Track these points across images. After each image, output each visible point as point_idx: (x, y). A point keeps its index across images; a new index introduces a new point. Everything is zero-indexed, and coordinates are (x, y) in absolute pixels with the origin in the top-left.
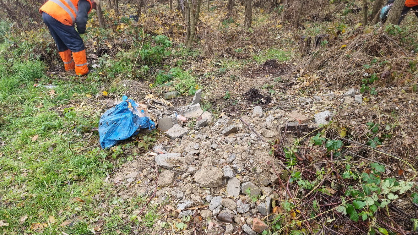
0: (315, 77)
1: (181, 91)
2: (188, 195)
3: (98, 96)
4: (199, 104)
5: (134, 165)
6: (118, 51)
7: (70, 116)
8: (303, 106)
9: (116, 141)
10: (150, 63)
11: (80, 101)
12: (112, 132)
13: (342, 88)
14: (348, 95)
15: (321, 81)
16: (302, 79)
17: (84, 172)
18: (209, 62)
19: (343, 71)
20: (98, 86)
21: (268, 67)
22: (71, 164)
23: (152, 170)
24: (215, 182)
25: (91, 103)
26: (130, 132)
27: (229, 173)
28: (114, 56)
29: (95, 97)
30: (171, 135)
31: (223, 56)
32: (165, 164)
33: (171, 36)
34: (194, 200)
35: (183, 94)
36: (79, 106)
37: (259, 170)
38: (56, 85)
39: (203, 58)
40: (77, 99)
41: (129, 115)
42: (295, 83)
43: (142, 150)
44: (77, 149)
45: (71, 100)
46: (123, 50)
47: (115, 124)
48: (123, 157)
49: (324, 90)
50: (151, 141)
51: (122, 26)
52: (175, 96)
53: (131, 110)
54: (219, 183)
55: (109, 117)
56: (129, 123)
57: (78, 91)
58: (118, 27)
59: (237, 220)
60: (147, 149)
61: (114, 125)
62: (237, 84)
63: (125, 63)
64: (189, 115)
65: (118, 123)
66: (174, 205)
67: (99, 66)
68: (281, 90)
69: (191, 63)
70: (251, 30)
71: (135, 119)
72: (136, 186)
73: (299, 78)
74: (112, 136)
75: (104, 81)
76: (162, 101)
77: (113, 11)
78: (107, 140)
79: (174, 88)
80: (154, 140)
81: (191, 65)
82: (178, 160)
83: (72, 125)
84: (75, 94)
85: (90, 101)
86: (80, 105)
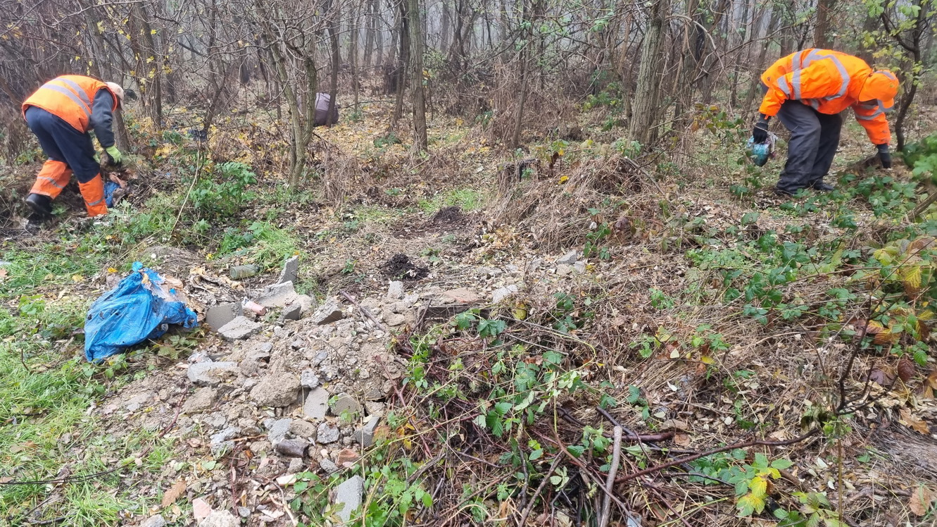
0: (512, 232)
1: (266, 264)
2: (233, 420)
3: (97, 277)
4: (290, 281)
5: (145, 383)
6: (151, 196)
7: (31, 309)
8: (482, 281)
9: (117, 346)
10: (213, 217)
11: (58, 289)
12: (109, 331)
13: (555, 250)
14: (564, 263)
15: (524, 240)
16: (491, 237)
17: (45, 402)
18: (331, 212)
19: (559, 221)
20: (99, 261)
21: (444, 219)
22: (22, 390)
23: (179, 390)
24: (284, 396)
25: (81, 292)
26: (144, 328)
27: (310, 380)
28: (142, 205)
29: (90, 280)
30: (228, 334)
31: (361, 202)
32: (204, 378)
33: (267, 167)
34: (242, 427)
35: (270, 269)
36: (55, 296)
37: (364, 373)
38: (11, 260)
39: (320, 206)
40: (53, 284)
41: (144, 298)
42: (478, 244)
43: (167, 360)
44: (37, 364)
45: (40, 288)
46: (160, 194)
47: (117, 314)
48: (127, 373)
49: (527, 255)
50: (186, 345)
51: (167, 149)
52: (253, 272)
53: (148, 287)
54: (290, 398)
55: (106, 303)
56: (143, 311)
57: (58, 270)
58: (158, 152)
59: (312, 453)
60: (176, 358)
61: (114, 316)
62: (376, 249)
63: (160, 217)
64: (269, 303)
65: (122, 314)
66: (206, 437)
67: (107, 224)
68: (453, 258)
69: (294, 215)
70: (425, 156)
71: (155, 304)
72: (143, 417)
73: (485, 235)
74: (109, 338)
75: (116, 252)
76: (223, 279)
77: (148, 121)
78: (100, 345)
79: (252, 259)
80: (193, 343)
81: (294, 219)
82: (229, 372)
83: (34, 327)
84: (51, 276)
85: (79, 288)
86: (57, 295)
